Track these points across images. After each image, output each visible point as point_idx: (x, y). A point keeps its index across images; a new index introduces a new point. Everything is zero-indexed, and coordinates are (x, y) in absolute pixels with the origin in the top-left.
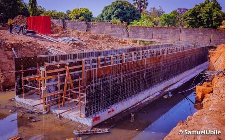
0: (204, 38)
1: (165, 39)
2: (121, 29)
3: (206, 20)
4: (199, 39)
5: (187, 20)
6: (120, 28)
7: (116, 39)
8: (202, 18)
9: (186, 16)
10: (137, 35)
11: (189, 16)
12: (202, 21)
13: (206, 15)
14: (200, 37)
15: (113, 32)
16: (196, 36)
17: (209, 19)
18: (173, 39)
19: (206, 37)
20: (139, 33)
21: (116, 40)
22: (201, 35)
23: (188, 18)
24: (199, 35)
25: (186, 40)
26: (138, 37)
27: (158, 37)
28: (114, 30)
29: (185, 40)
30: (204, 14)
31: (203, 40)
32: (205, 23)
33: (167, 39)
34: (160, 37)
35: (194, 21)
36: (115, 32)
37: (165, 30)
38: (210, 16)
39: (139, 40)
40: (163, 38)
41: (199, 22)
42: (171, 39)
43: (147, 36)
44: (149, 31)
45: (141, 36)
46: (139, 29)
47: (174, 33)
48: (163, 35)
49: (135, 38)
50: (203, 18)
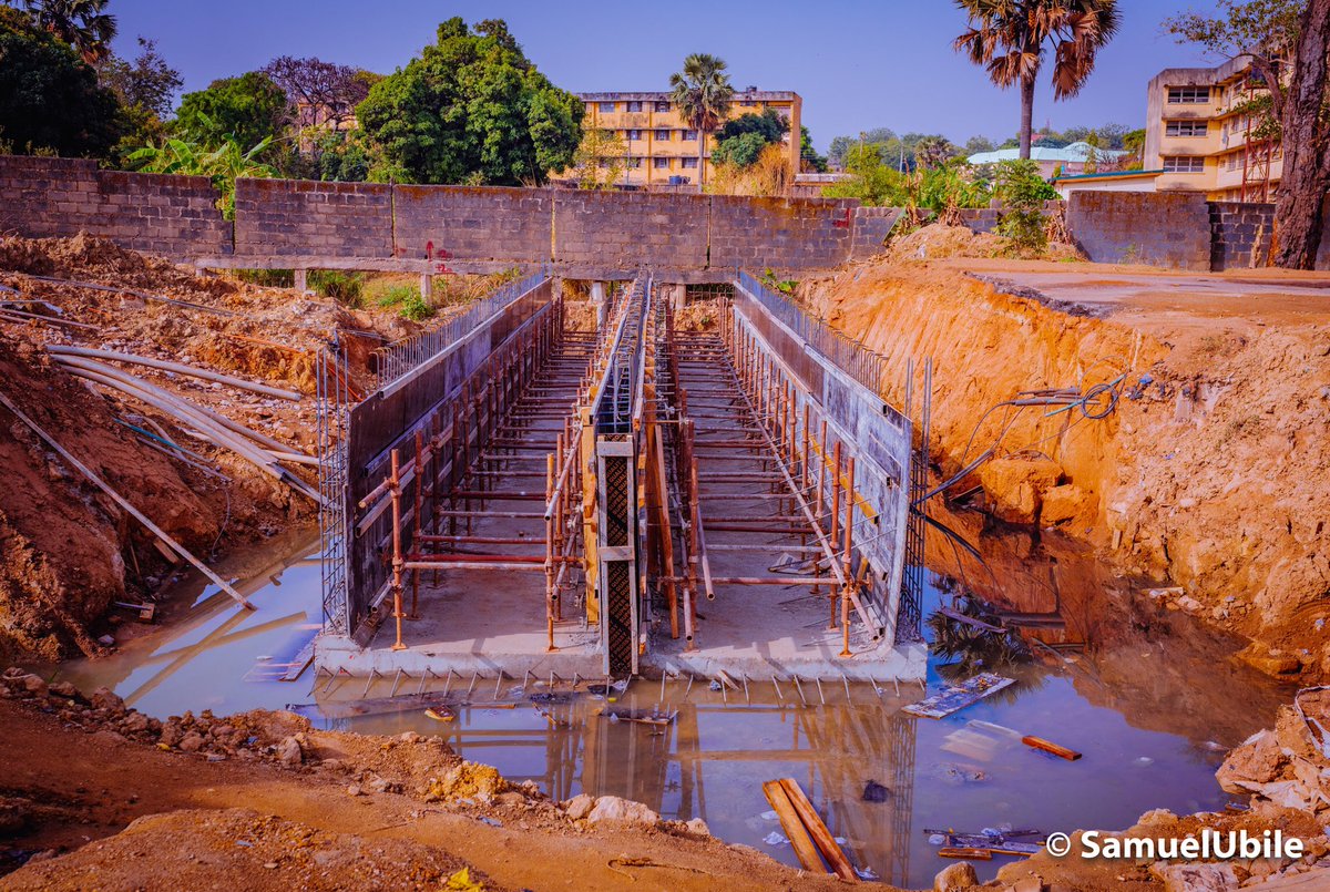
0: (676, 243)
1: (467, 257)
2: (175, 203)
3: (497, 136)
4: (650, 247)
5: (389, 137)
6: (164, 192)
7: (165, 268)
8: (468, 128)
9: (383, 110)
10: (293, 239)
11: (396, 112)
12: (471, 145)
13: (496, 109)
14: (654, 238)
15: (112, 219)
16: (636, 231)
17: (509, 129)
18: (517, 254)
19: (685, 236)
20: (304, 221)
21: (168, 273)
22: (662, 227)
23: (395, 125)
24: (652, 226)
25: (589, 257)
26: (303, 251)
27: (430, 245)
28: (124, 208)
29: (579, 258)
30: (481, 105)
31: (673, 250)
32: (490, 154)
33: (481, 257)
34: (439, 245)
35: (428, 141)
36: (132, 220)
37: (468, 203)
38: (512, 115)
39: (305, 265)
40: (455, 251)
41: (459, 150)
42: (501, 253)
43: (359, 243)
44: (364, 212)
45: (320, 240)
46: (300, 198)
47: (518, 221)
48: (456, 231)
49: (279, 253)
50: (477, 126)
